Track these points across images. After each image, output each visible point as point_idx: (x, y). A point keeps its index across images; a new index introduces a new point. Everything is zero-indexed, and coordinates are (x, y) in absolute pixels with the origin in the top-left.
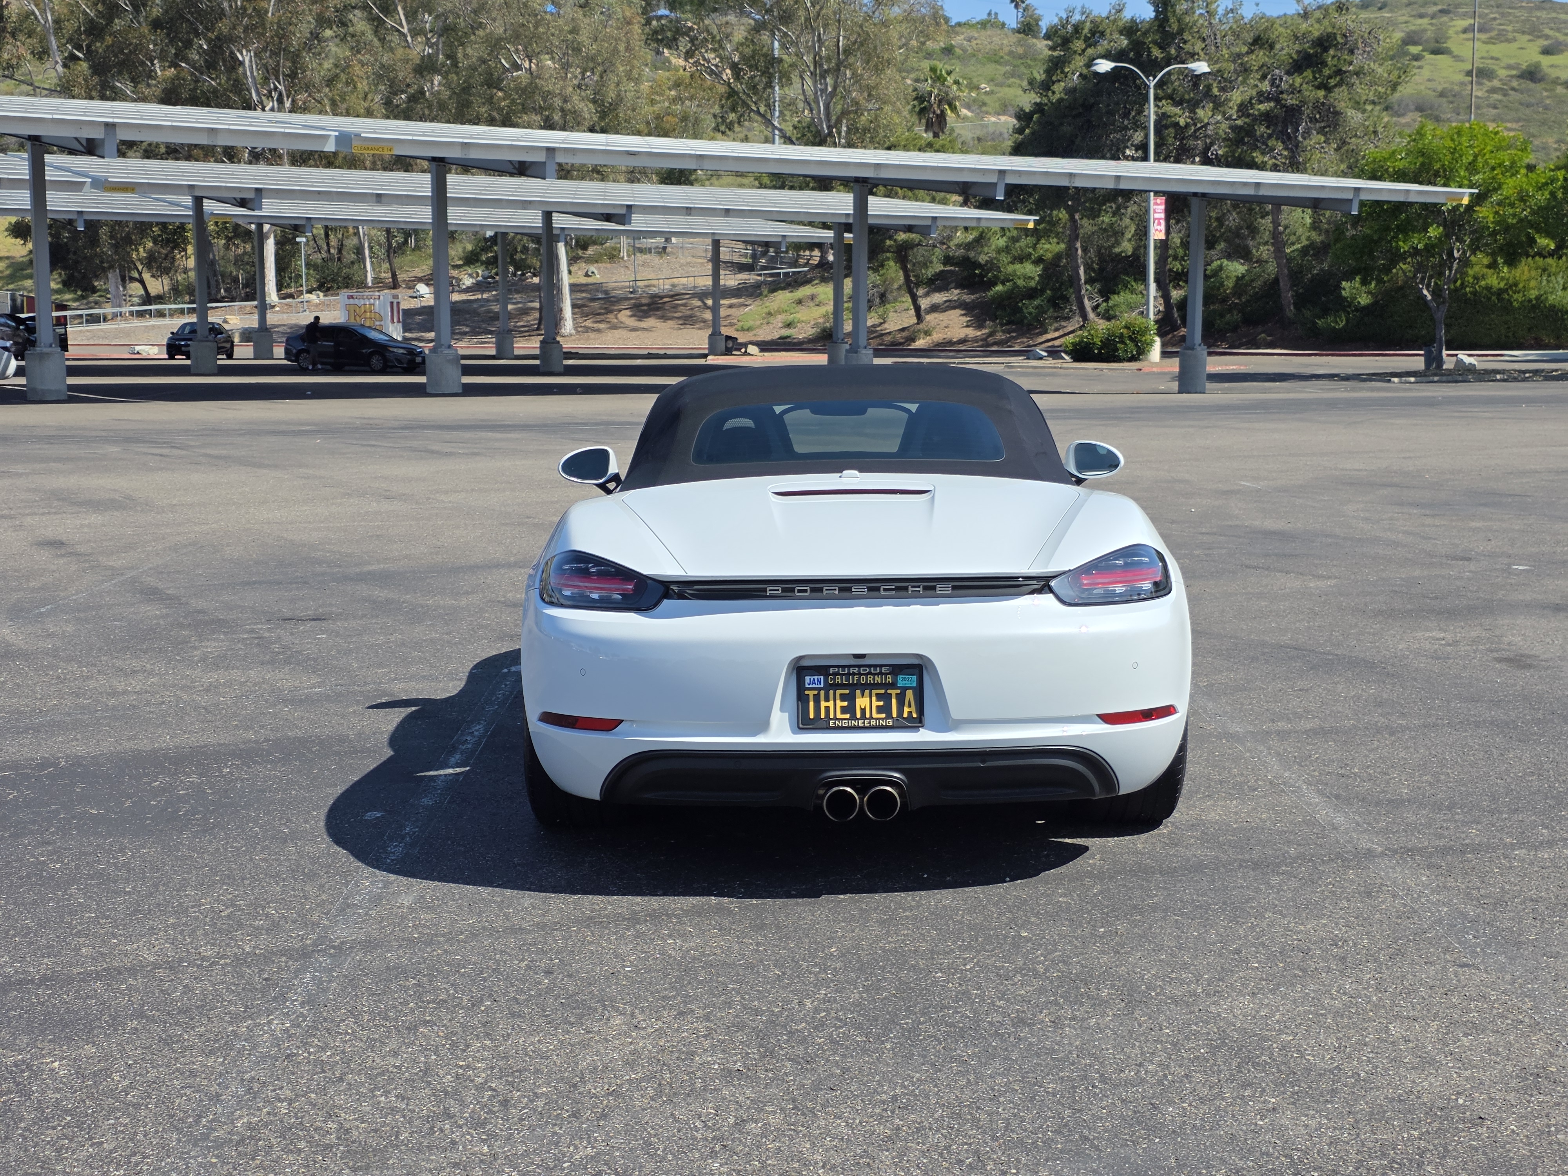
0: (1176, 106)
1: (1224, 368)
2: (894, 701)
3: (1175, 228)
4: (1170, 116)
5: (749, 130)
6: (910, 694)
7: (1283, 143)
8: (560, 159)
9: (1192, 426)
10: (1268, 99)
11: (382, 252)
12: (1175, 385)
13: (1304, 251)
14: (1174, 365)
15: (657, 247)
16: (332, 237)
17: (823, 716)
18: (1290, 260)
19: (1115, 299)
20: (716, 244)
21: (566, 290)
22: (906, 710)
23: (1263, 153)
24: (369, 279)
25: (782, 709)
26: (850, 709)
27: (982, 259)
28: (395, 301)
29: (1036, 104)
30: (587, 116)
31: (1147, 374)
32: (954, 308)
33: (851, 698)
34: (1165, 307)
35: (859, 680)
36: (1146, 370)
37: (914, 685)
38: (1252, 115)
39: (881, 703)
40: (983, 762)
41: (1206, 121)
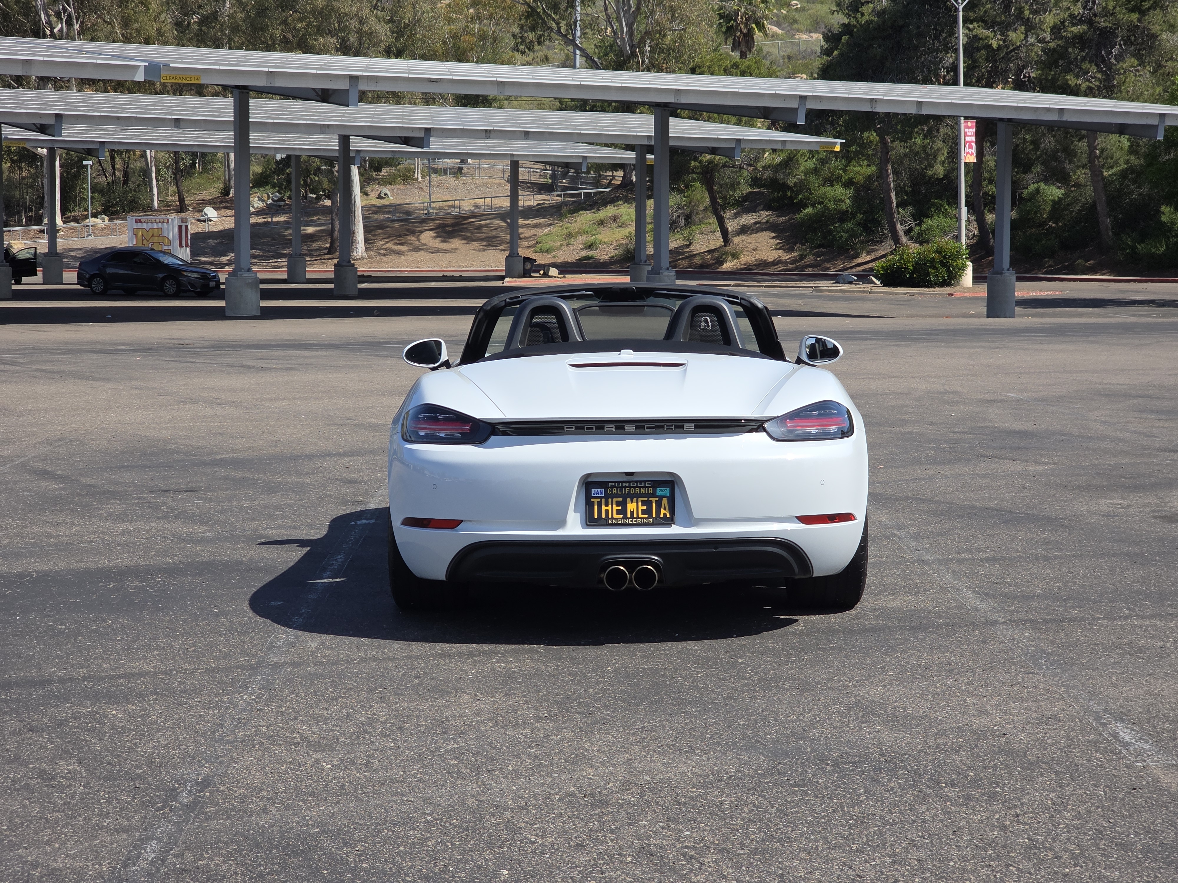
0: (988, 29)
1: (1038, 293)
2: (654, 505)
3: (988, 149)
4: (981, 39)
5: (549, 48)
6: (665, 501)
7: (1096, 65)
8: (363, 87)
9: (983, 347)
10: (1081, 22)
11: (168, 175)
12: (984, 310)
13: (1123, 174)
14: (982, 291)
15: (453, 168)
16: (117, 160)
17: (604, 516)
18: (1107, 183)
19: (929, 222)
20: (515, 166)
21: (359, 213)
22: (663, 511)
23: (1077, 76)
24: (156, 204)
25: (575, 512)
26: (623, 512)
27: (791, 181)
28: (184, 225)
29: (844, 25)
30: (383, 38)
31: (959, 299)
32: (763, 230)
33: (624, 504)
34: (980, 230)
35: (629, 491)
36: (957, 295)
37: (668, 495)
38: (1066, 37)
39: (645, 508)
40: (716, 548)
41: (1018, 44)
